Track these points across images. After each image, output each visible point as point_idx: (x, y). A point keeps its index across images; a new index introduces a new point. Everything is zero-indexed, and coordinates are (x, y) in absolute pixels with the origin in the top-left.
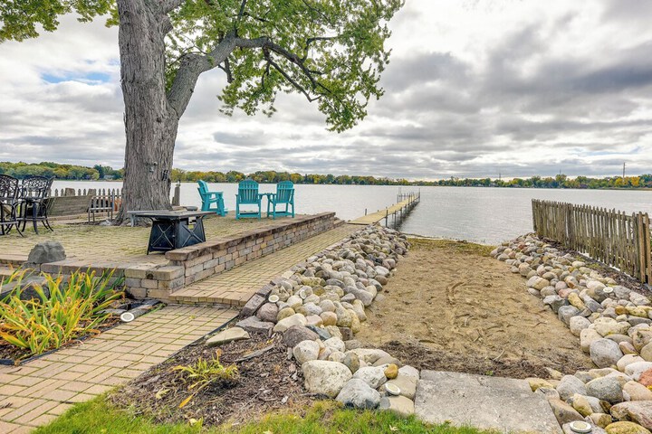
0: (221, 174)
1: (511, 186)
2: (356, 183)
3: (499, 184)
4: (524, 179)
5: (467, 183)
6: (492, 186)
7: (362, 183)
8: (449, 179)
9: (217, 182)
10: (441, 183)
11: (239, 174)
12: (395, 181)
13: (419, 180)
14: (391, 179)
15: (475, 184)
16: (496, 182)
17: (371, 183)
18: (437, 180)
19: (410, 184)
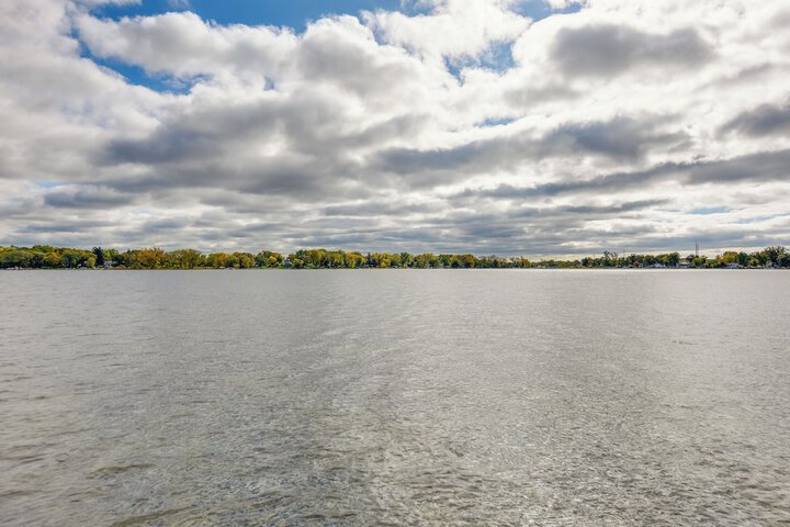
0: (249, 255)
1: (722, 265)
2: (446, 265)
3: (696, 263)
4: (749, 251)
5: (633, 262)
6: (682, 266)
7: (455, 265)
8: (599, 256)
9: (242, 267)
10: (586, 263)
11: (274, 255)
12: (509, 261)
13: (548, 258)
14: (500, 257)
15: (650, 262)
16: (690, 259)
17: (468, 265)
18: (580, 258)
19: (533, 266)
